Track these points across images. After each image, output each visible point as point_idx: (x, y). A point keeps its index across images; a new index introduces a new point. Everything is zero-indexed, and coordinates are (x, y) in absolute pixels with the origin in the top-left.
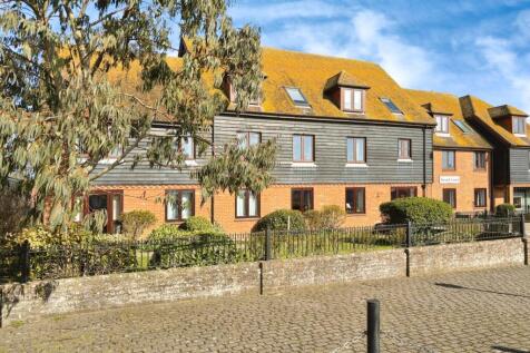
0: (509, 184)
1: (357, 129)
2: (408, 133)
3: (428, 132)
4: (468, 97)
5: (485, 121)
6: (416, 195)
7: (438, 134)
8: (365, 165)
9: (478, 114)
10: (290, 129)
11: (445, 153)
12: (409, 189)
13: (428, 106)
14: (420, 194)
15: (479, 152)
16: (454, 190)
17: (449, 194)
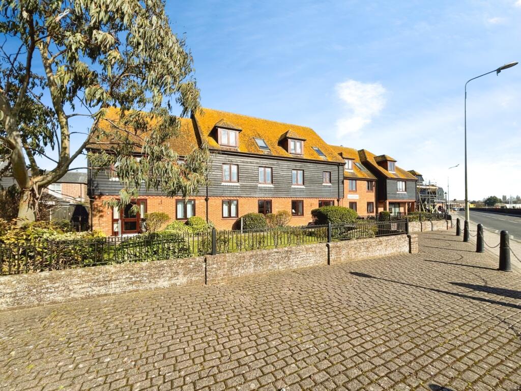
0: (386, 199)
1: (299, 164)
2: (329, 168)
3: (341, 167)
4: (363, 150)
5: (372, 163)
6: (333, 204)
7: (346, 170)
8: (303, 187)
9: (368, 159)
10: (257, 163)
11: (351, 181)
12: (330, 201)
13: (341, 154)
14: (336, 204)
15: (369, 181)
16: (356, 203)
17: (353, 205)
